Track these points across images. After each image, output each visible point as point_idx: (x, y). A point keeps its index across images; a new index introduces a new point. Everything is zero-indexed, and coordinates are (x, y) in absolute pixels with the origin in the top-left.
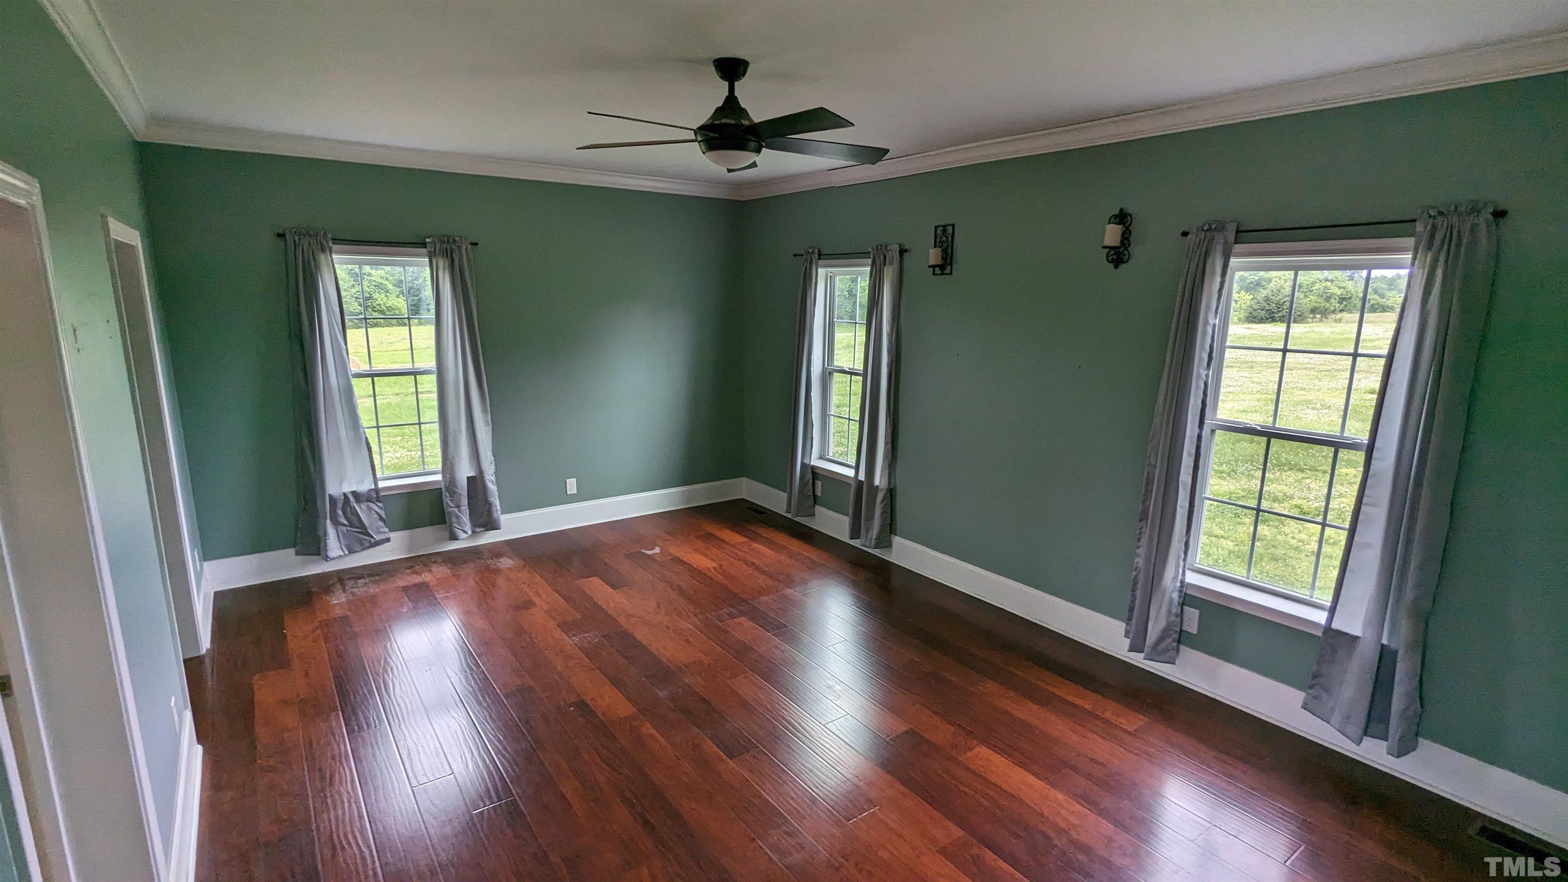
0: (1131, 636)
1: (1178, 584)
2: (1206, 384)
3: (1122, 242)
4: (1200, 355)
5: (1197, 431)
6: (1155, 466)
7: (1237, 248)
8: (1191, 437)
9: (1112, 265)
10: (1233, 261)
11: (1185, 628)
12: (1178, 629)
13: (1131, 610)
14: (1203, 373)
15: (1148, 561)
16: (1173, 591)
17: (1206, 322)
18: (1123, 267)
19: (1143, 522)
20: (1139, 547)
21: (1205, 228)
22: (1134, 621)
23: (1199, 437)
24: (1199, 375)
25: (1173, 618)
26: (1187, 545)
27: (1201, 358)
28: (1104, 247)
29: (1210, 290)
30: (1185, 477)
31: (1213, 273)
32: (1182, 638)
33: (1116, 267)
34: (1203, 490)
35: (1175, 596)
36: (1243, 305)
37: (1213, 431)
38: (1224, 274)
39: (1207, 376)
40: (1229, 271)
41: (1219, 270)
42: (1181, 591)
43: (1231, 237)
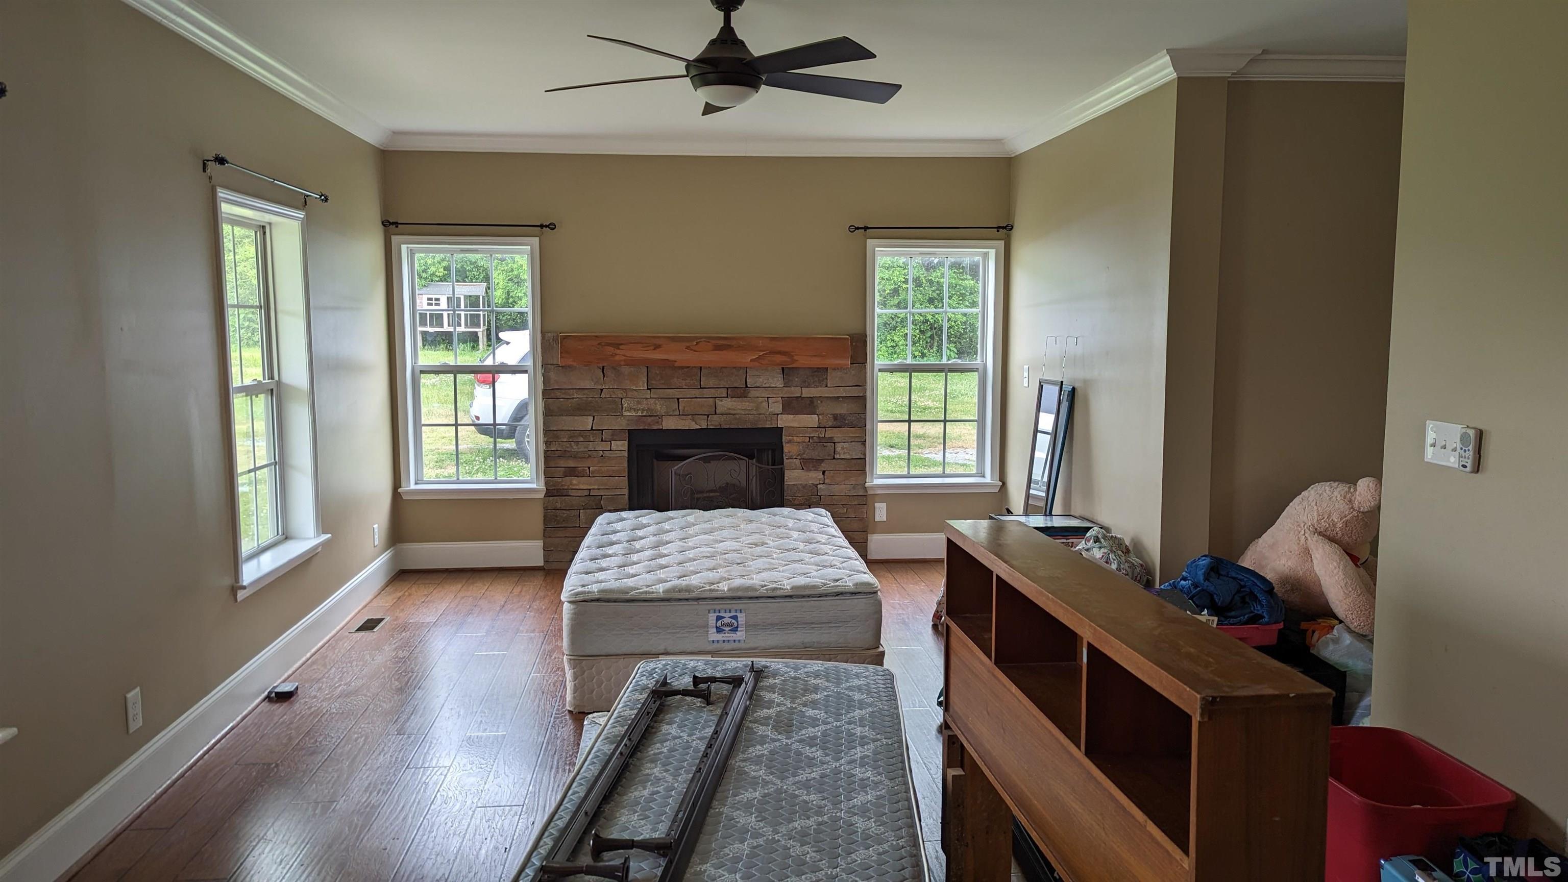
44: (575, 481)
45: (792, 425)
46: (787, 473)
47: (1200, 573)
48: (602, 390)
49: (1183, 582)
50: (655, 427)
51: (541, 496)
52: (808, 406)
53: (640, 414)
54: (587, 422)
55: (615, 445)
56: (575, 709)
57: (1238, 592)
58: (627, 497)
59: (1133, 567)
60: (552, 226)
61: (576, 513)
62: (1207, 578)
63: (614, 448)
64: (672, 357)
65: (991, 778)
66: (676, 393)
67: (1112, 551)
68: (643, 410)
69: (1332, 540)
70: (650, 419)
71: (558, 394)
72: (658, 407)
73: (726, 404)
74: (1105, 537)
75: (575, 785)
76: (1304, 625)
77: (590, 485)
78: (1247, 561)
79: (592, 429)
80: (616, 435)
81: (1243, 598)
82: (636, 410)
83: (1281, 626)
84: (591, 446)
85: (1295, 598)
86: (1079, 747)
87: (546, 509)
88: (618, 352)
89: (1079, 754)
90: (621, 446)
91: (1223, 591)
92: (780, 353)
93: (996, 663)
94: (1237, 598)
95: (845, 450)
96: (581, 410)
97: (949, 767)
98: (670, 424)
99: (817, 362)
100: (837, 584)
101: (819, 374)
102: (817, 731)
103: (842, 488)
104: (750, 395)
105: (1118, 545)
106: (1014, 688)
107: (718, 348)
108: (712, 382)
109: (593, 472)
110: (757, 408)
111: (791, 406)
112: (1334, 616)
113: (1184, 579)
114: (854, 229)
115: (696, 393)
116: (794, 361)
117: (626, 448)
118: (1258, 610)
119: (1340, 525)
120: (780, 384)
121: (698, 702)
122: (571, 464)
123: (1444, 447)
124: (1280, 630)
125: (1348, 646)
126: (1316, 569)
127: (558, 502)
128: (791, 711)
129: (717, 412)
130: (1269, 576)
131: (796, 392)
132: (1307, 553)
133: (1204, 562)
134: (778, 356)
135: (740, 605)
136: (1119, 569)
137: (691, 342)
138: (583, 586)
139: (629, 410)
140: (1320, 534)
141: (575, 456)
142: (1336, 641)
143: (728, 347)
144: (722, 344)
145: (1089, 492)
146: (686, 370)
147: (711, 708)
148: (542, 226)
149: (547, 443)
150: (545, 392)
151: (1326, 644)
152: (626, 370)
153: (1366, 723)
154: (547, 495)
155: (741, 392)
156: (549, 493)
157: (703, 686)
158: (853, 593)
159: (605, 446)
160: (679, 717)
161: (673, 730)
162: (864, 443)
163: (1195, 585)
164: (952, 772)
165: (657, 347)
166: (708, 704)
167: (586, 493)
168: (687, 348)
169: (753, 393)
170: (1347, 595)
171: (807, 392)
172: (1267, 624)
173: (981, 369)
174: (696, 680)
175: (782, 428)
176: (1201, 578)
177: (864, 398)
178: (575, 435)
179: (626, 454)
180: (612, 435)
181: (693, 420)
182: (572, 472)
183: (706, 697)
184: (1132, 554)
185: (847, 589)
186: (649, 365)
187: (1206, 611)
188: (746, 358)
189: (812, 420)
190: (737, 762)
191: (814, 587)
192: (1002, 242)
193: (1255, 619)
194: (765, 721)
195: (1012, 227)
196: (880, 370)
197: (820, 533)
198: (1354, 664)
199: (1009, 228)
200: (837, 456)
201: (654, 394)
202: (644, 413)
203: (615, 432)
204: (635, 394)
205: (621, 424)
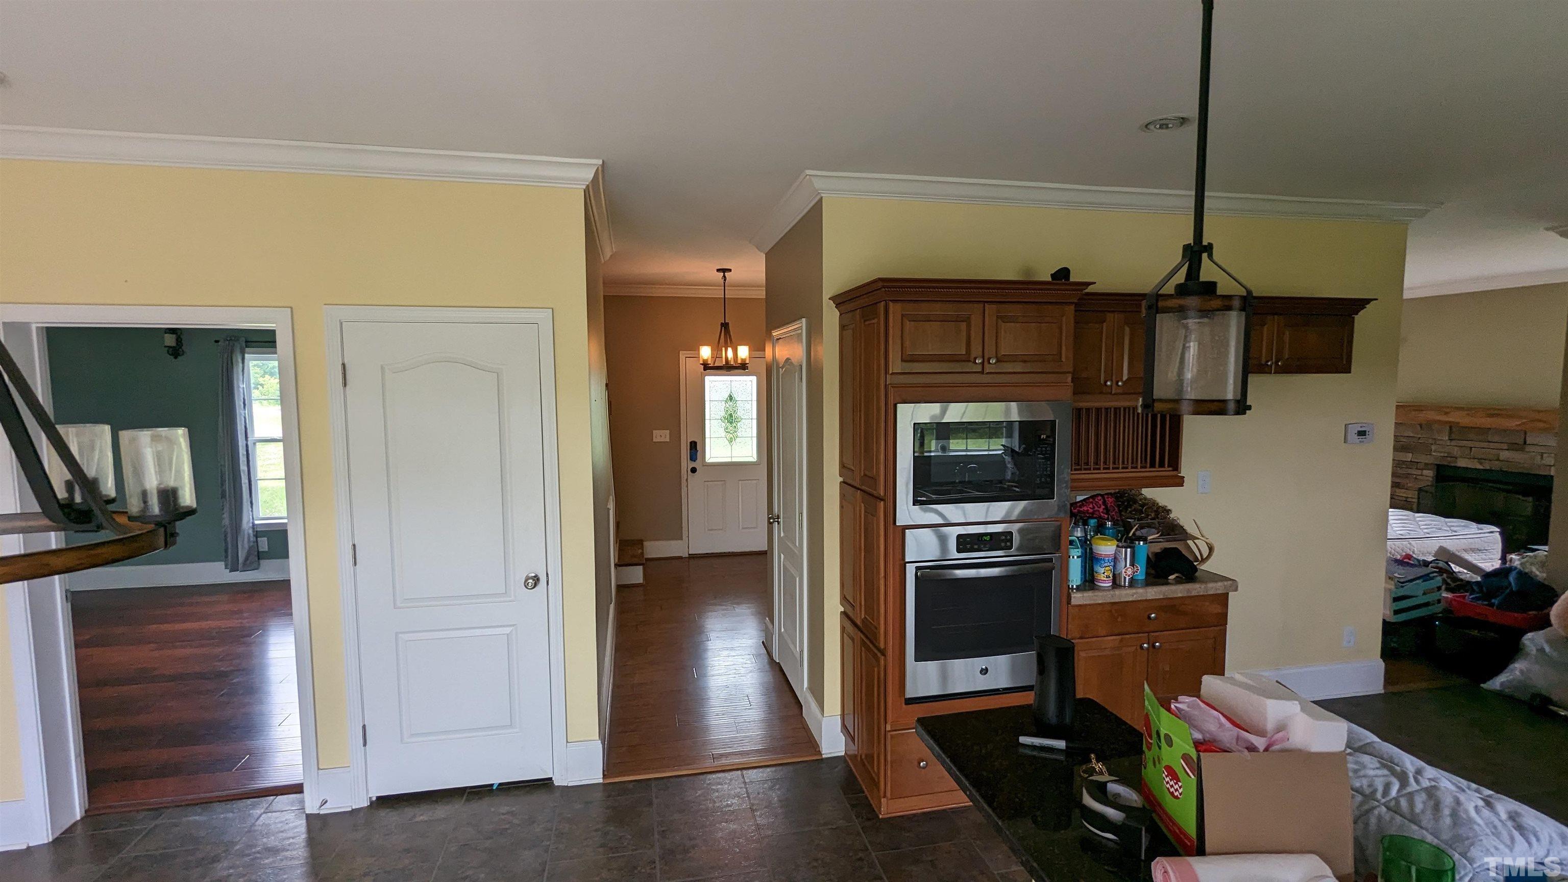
0: (229, 566)
1: (251, 525)
2: (245, 418)
3: (177, 344)
4: (239, 403)
5: (245, 442)
6: (225, 466)
7: (247, 350)
8: (243, 446)
9: (172, 357)
10: (246, 356)
11: (261, 550)
12: (256, 553)
13: (226, 551)
14: (242, 412)
15: (231, 519)
16: (249, 529)
17: (239, 387)
18: (180, 358)
19: (223, 499)
20: (224, 514)
21: (228, 339)
22: (229, 557)
23: (247, 445)
24: (241, 414)
25: (252, 544)
26: (251, 503)
27: (240, 405)
28: (165, 347)
29: (238, 371)
30: (243, 467)
31: (237, 361)
32: (260, 556)
33: (176, 358)
34: (255, 476)
35: (251, 531)
36: (270, 389)
37: (254, 444)
38: (243, 362)
39: (245, 414)
40: (246, 361)
41: (240, 360)
42: (253, 528)
43: (244, 344)
48: (1419, 438)
50: (1453, 465)
53: (1442, 455)
55: (1425, 472)
66: (1469, 444)
68: (1445, 453)
70: (1450, 459)
80: (1427, 466)
82: (1440, 452)
84: (1410, 471)
90: (1429, 473)
98: (1462, 463)
104: (1527, 449)
108: (1495, 439)
109: (1410, 487)
110: (1535, 461)
115: (1484, 445)
117: (1433, 475)
129: (1499, 459)
134: (1540, 423)
137: (1471, 411)
139: (1436, 452)
146: (1476, 429)
152: (1435, 426)
155: (1521, 447)
159: (1419, 472)
165: (1449, 413)
167: (1405, 499)
168: (1469, 414)
169: (1530, 449)
179: (1433, 479)
181: (1480, 463)
186: (1450, 427)
201: (1453, 443)
202: (1446, 455)
203: (1426, 464)
204: (1441, 442)
205: (1429, 460)
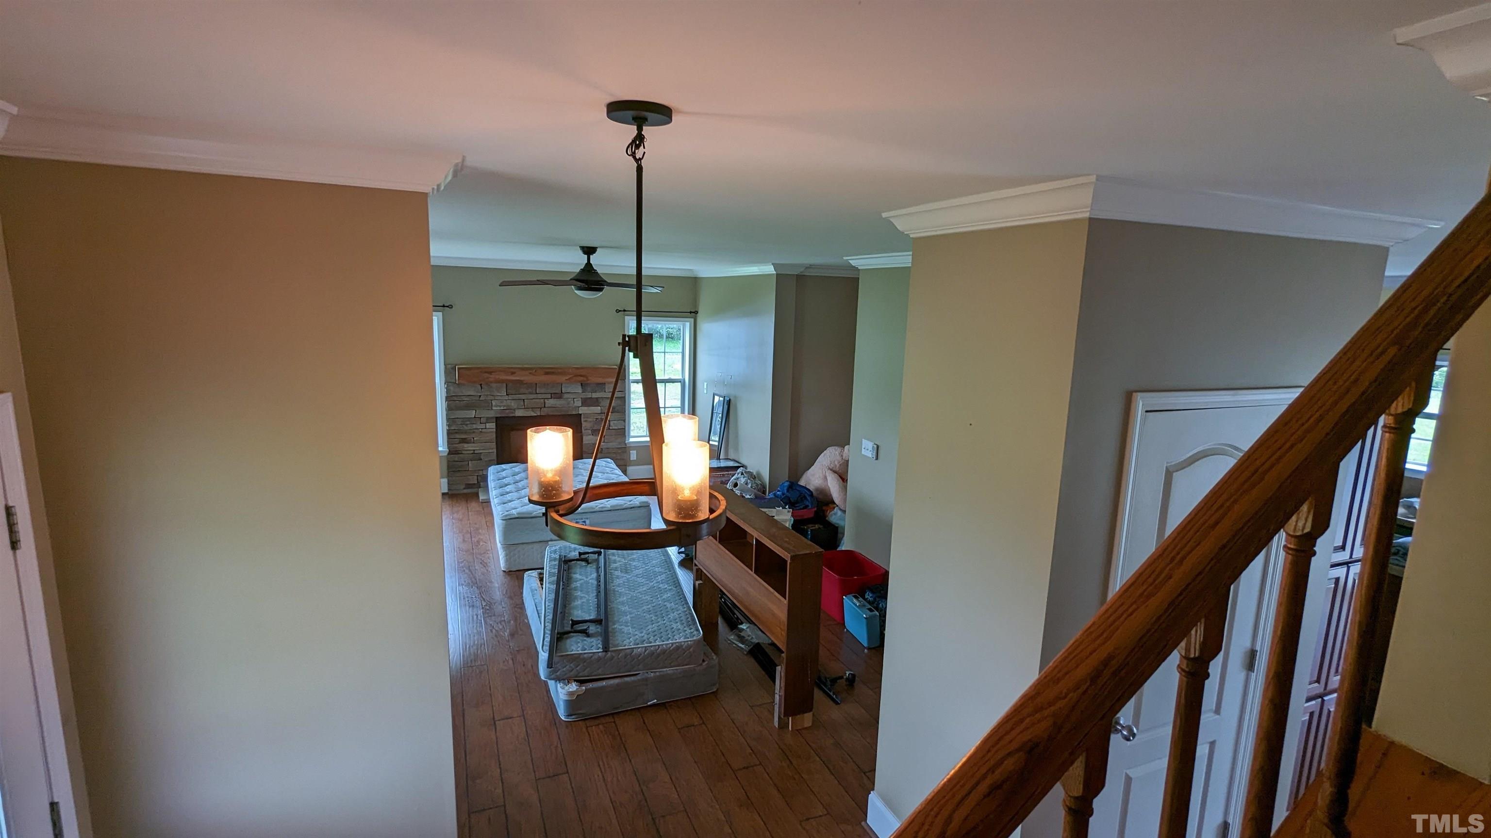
44: (466, 445)
45: (587, 412)
46: (584, 437)
47: (785, 488)
48: (480, 396)
49: (778, 493)
50: (511, 416)
51: (446, 454)
52: (595, 402)
53: (501, 408)
54: (472, 414)
55: (488, 425)
56: (507, 569)
57: (800, 496)
58: (495, 453)
59: (757, 485)
60: (450, 307)
61: (467, 463)
62: (788, 491)
63: (487, 427)
64: (522, 379)
65: (717, 583)
66: (522, 397)
67: (749, 479)
68: (504, 406)
69: (835, 472)
70: (507, 411)
71: (455, 398)
72: (513, 404)
73: (551, 402)
74: (746, 472)
75: (547, 603)
76: (824, 508)
77: (475, 447)
78: (802, 483)
79: (475, 417)
80: (488, 420)
81: (802, 498)
82: (500, 406)
83: (816, 509)
84: (474, 426)
85: (820, 497)
86: (752, 571)
87: (448, 461)
88: (491, 376)
89: (752, 573)
90: (492, 426)
91: (794, 496)
92: (581, 376)
93: (719, 542)
94: (799, 498)
95: (614, 425)
96: (468, 407)
97: (697, 580)
98: (519, 413)
99: (600, 380)
100: (631, 503)
101: (601, 386)
102: (640, 571)
103: (613, 445)
104: (565, 397)
105: (752, 476)
106: (727, 551)
107: (547, 373)
108: (543, 391)
109: (476, 440)
110: (568, 404)
111: (586, 402)
112: (835, 503)
113: (779, 491)
114: (618, 311)
115: (535, 396)
116: (588, 380)
117: (494, 427)
118: (807, 503)
119: (838, 466)
120: (580, 390)
121: (584, 563)
122: (464, 437)
123: (868, 450)
124: (815, 511)
125: (840, 516)
126: (829, 484)
127: (456, 457)
128: (625, 564)
129: (546, 406)
130: (811, 488)
131: (589, 395)
132: (825, 478)
133: (787, 484)
134: (580, 377)
135: (588, 516)
136: (751, 487)
137: (532, 370)
138: (507, 511)
139: (496, 406)
140: (831, 470)
141: (466, 432)
142: (835, 514)
143: (553, 373)
144: (549, 371)
145: (736, 449)
146: (529, 385)
147: (590, 565)
148: (444, 306)
149: (449, 426)
150: (447, 398)
151: (832, 515)
152: (494, 385)
153: (843, 549)
154: (448, 454)
155: (559, 396)
156: (450, 453)
157: (583, 556)
158: (639, 507)
159: (483, 426)
160: (578, 570)
161: (577, 576)
162: (624, 421)
163: (783, 494)
164: (697, 583)
165: (513, 373)
166: (588, 563)
167: (472, 452)
168: (530, 373)
169: (566, 396)
170: (840, 495)
171: (595, 395)
172: (812, 508)
173: (682, 381)
174: (580, 554)
175: (581, 414)
176: (786, 491)
177: (624, 397)
178: (465, 420)
179: (495, 430)
180: (487, 420)
181: (533, 411)
182: (464, 441)
183: (586, 561)
184: (757, 479)
185: (636, 505)
186: (507, 383)
187: (787, 507)
188: (563, 379)
189: (598, 409)
190: (611, 586)
191: (621, 505)
192: (693, 319)
193: (806, 507)
194: (616, 569)
195: (698, 312)
196: (632, 382)
197: (612, 474)
198: (841, 523)
199: (696, 312)
200: (611, 428)
201: (510, 397)
202: (505, 408)
203: (488, 418)
204: (499, 398)
205: (491, 414)
